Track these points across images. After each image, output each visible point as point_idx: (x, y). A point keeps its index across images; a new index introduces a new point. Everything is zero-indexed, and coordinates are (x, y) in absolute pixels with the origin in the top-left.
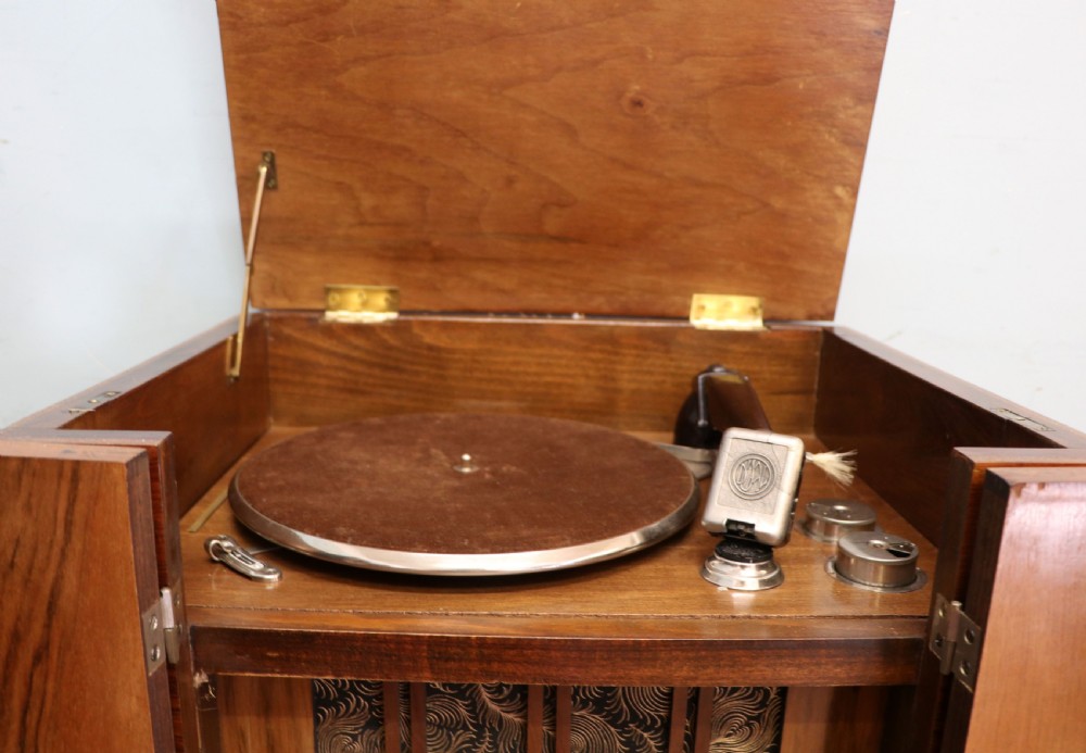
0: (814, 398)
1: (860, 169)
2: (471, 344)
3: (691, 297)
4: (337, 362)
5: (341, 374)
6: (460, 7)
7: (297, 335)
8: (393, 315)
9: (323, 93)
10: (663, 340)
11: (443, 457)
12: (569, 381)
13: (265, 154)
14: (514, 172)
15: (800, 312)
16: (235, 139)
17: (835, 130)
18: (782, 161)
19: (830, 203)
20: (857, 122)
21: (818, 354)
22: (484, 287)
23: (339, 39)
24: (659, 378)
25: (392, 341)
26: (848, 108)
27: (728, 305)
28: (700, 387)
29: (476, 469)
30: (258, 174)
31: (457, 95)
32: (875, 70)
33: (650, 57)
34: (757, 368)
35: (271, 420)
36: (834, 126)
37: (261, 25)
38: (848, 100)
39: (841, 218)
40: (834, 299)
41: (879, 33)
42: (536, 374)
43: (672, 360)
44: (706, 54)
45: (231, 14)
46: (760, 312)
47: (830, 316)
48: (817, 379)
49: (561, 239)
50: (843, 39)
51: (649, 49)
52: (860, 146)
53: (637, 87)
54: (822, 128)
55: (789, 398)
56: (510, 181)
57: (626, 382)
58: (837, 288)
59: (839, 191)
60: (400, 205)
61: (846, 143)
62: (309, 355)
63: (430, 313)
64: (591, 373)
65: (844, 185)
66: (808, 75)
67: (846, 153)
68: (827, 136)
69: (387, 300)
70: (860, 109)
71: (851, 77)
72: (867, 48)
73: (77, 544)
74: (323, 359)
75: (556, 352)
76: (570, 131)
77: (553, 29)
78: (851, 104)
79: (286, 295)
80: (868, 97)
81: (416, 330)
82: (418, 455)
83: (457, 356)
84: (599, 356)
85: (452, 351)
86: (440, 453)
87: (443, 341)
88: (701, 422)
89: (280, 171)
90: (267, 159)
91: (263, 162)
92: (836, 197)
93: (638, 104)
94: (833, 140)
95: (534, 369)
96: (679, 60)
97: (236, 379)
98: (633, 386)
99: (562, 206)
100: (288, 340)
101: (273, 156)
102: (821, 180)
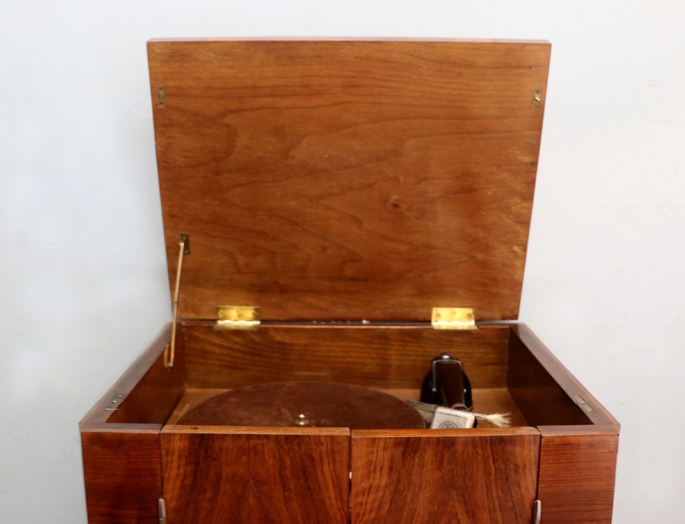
0: (506, 368)
1: (527, 236)
2: (303, 340)
3: (431, 310)
4: (225, 352)
5: (228, 358)
6: (293, 158)
7: (201, 336)
8: (258, 323)
9: (217, 203)
10: (416, 336)
11: (289, 415)
12: (361, 360)
13: (183, 235)
14: (326, 244)
15: (498, 315)
16: (166, 227)
17: (511, 216)
18: (481, 234)
19: (511, 255)
20: (523, 211)
21: (507, 341)
22: (310, 306)
23: (226, 174)
24: (413, 358)
25: (257, 339)
26: (518, 204)
27: (454, 313)
28: (434, 368)
29: (307, 422)
30: (179, 247)
31: (292, 203)
32: (531, 183)
33: (402, 181)
34: (471, 351)
35: (186, 385)
36: (510, 214)
37: (181, 167)
38: (517, 200)
39: (518, 263)
40: (518, 308)
41: (532, 164)
42: (341, 357)
43: (421, 347)
44: (434, 178)
45: (165, 162)
46: (473, 316)
47: (516, 317)
48: (507, 356)
49: (354, 279)
50: (512, 168)
51: (401, 177)
52: (526, 223)
53: (395, 197)
54: (503, 215)
55: (491, 367)
56: (324, 249)
57: (394, 361)
58: (518, 301)
59: (516, 248)
60: (261, 262)
61: (518, 222)
62: (209, 348)
63: (280, 322)
64: (374, 356)
65: (519, 245)
66: (493, 188)
67: (518, 227)
68: (506, 220)
69: (253, 314)
70: (525, 204)
71: (518, 187)
72: (526, 172)
74: (216, 350)
75: (353, 344)
76: (357, 221)
77: (346, 168)
78: (519, 201)
79: (194, 311)
80: (529, 197)
81: (271, 333)
82: (275, 413)
83: (295, 348)
84: (378, 346)
85: (293, 345)
86: (287, 411)
87: (287, 339)
88: (434, 390)
89: (191, 244)
90: (184, 238)
91: (181, 240)
92: (514, 252)
93: (396, 206)
94: (510, 221)
95: (340, 354)
96: (419, 182)
97: (171, 368)
98: (398, 363)
99: (354, 261)
100: (196, 339)
101: (187, 236)
102: (505, 243)
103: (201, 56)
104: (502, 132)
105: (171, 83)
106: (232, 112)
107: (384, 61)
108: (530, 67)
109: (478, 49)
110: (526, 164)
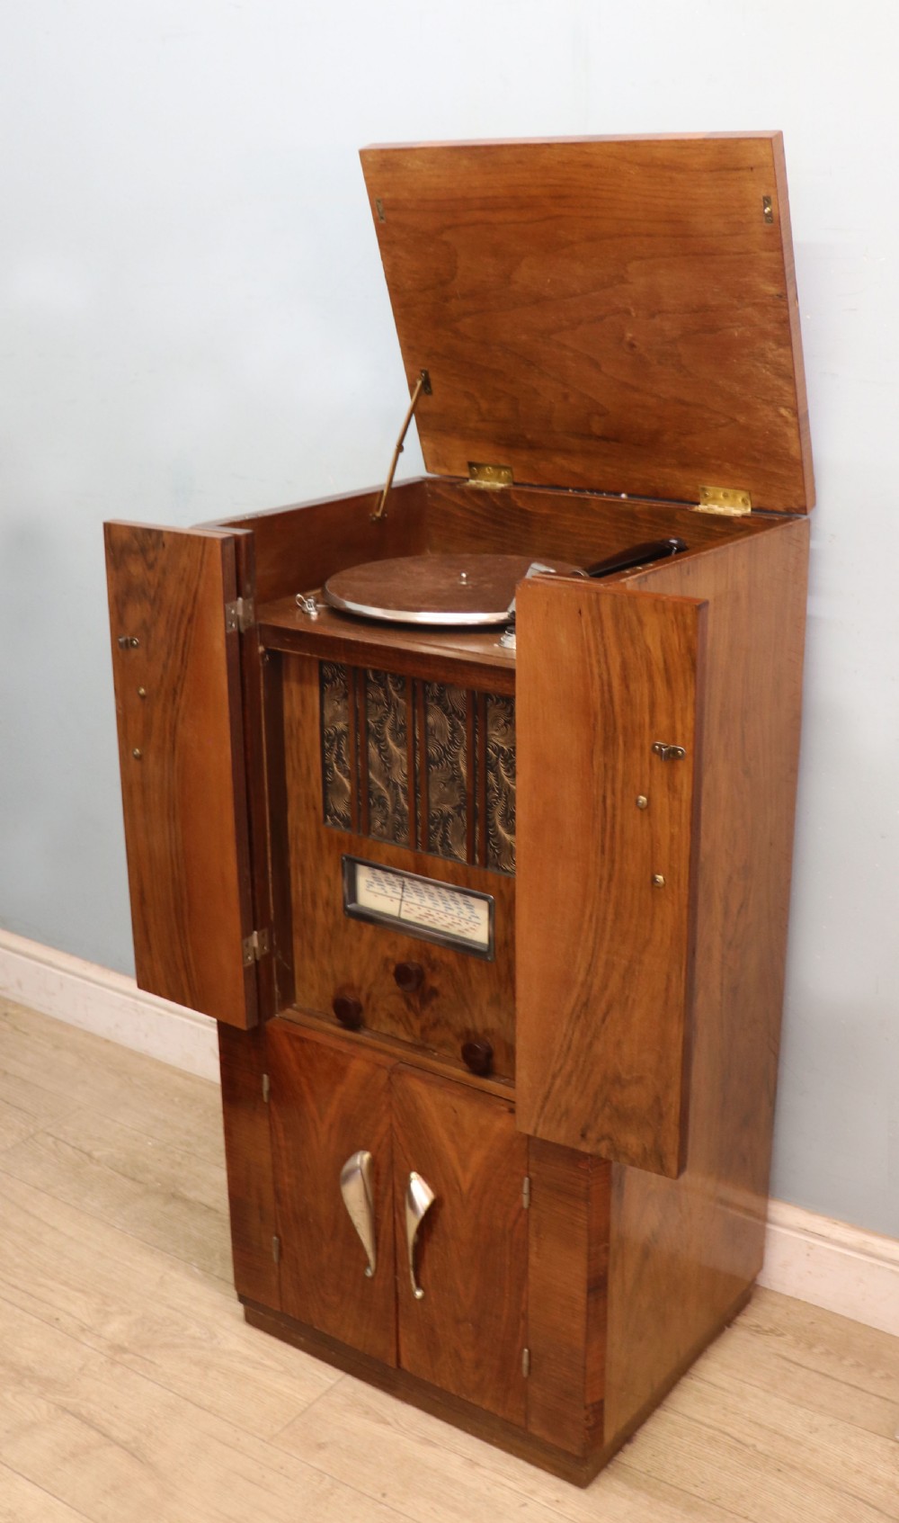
1: (797, 395)
2: (545, 509)
5: (467, 523)
6: (516, 283)
7: (444, 494)
8: (506, 485)
9: (449, 334)
13: (422, 371)
14: (567, 391)
16: (405, 361)
17: (768, 366)
18: (737, 388)
19: (778, 420)
20: (782, 360)
23: (453, 301)
25: (500, 503)
26: (773, 350)
30: (416, 385)
31: (524, 337)
32: (786, 323)
33: (634, 314)
36: (767, 363)
37: (411, 291)
38: (772, 345)
39: (791, 433)
41: (780, 296)
44: (669, 312)
46: (751, 502)
49: (604, 438)
50: (757, 301)
51: (632, 310)
53: (630, 335)
54: (759, 365)
56: (566, 397)
59: (783, 411)
60: (503, 409)
63: (531, 486)
65: (786, 407)
66: (739, 327)
67: (780, 382)
68: (764, 371)
69: (507, 474)
70: (781, 350)
71: (770, 327)
72: (775, 307)
73: (204, 571)
76: (596, 365)
77: (571, 296)
78: (774, 347)
79: (447, 467)
81: (513, 497)
83: (536, 519)
84: (624, 526)
85: (534, 515)
87: (528, 507)
89: (432, 382)
90: (423, 375)
91: (421, 376)
92: (781, 416)
93: (633, 346)
94: (768, 373)
95: (585, 532)
96: (653, 316)
99: (600, 415)
100: (438, 498)
101: (427, 373)
102: (768, 403)
103: (409, 165)
104: (735, 253)
105: (387, 195)
106: (449, 227)
107: (588, 165)
108: (752, 169)
109: (688, 148)
110: (772, 296)
